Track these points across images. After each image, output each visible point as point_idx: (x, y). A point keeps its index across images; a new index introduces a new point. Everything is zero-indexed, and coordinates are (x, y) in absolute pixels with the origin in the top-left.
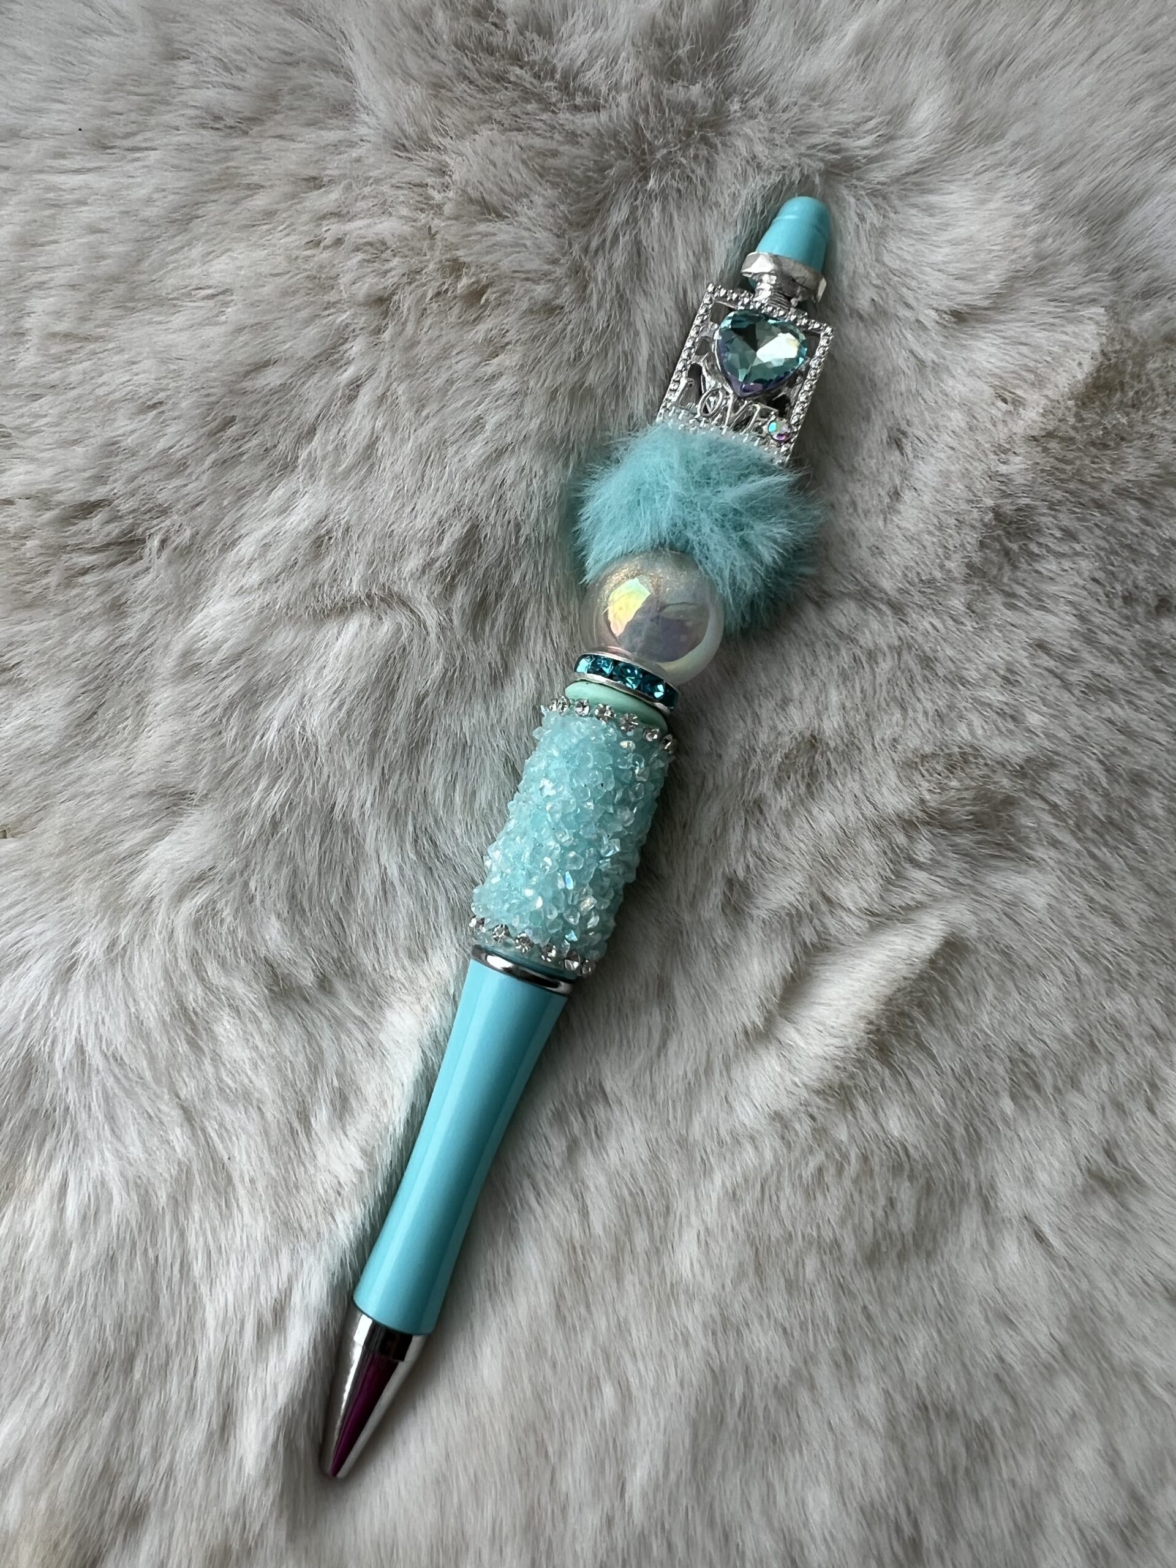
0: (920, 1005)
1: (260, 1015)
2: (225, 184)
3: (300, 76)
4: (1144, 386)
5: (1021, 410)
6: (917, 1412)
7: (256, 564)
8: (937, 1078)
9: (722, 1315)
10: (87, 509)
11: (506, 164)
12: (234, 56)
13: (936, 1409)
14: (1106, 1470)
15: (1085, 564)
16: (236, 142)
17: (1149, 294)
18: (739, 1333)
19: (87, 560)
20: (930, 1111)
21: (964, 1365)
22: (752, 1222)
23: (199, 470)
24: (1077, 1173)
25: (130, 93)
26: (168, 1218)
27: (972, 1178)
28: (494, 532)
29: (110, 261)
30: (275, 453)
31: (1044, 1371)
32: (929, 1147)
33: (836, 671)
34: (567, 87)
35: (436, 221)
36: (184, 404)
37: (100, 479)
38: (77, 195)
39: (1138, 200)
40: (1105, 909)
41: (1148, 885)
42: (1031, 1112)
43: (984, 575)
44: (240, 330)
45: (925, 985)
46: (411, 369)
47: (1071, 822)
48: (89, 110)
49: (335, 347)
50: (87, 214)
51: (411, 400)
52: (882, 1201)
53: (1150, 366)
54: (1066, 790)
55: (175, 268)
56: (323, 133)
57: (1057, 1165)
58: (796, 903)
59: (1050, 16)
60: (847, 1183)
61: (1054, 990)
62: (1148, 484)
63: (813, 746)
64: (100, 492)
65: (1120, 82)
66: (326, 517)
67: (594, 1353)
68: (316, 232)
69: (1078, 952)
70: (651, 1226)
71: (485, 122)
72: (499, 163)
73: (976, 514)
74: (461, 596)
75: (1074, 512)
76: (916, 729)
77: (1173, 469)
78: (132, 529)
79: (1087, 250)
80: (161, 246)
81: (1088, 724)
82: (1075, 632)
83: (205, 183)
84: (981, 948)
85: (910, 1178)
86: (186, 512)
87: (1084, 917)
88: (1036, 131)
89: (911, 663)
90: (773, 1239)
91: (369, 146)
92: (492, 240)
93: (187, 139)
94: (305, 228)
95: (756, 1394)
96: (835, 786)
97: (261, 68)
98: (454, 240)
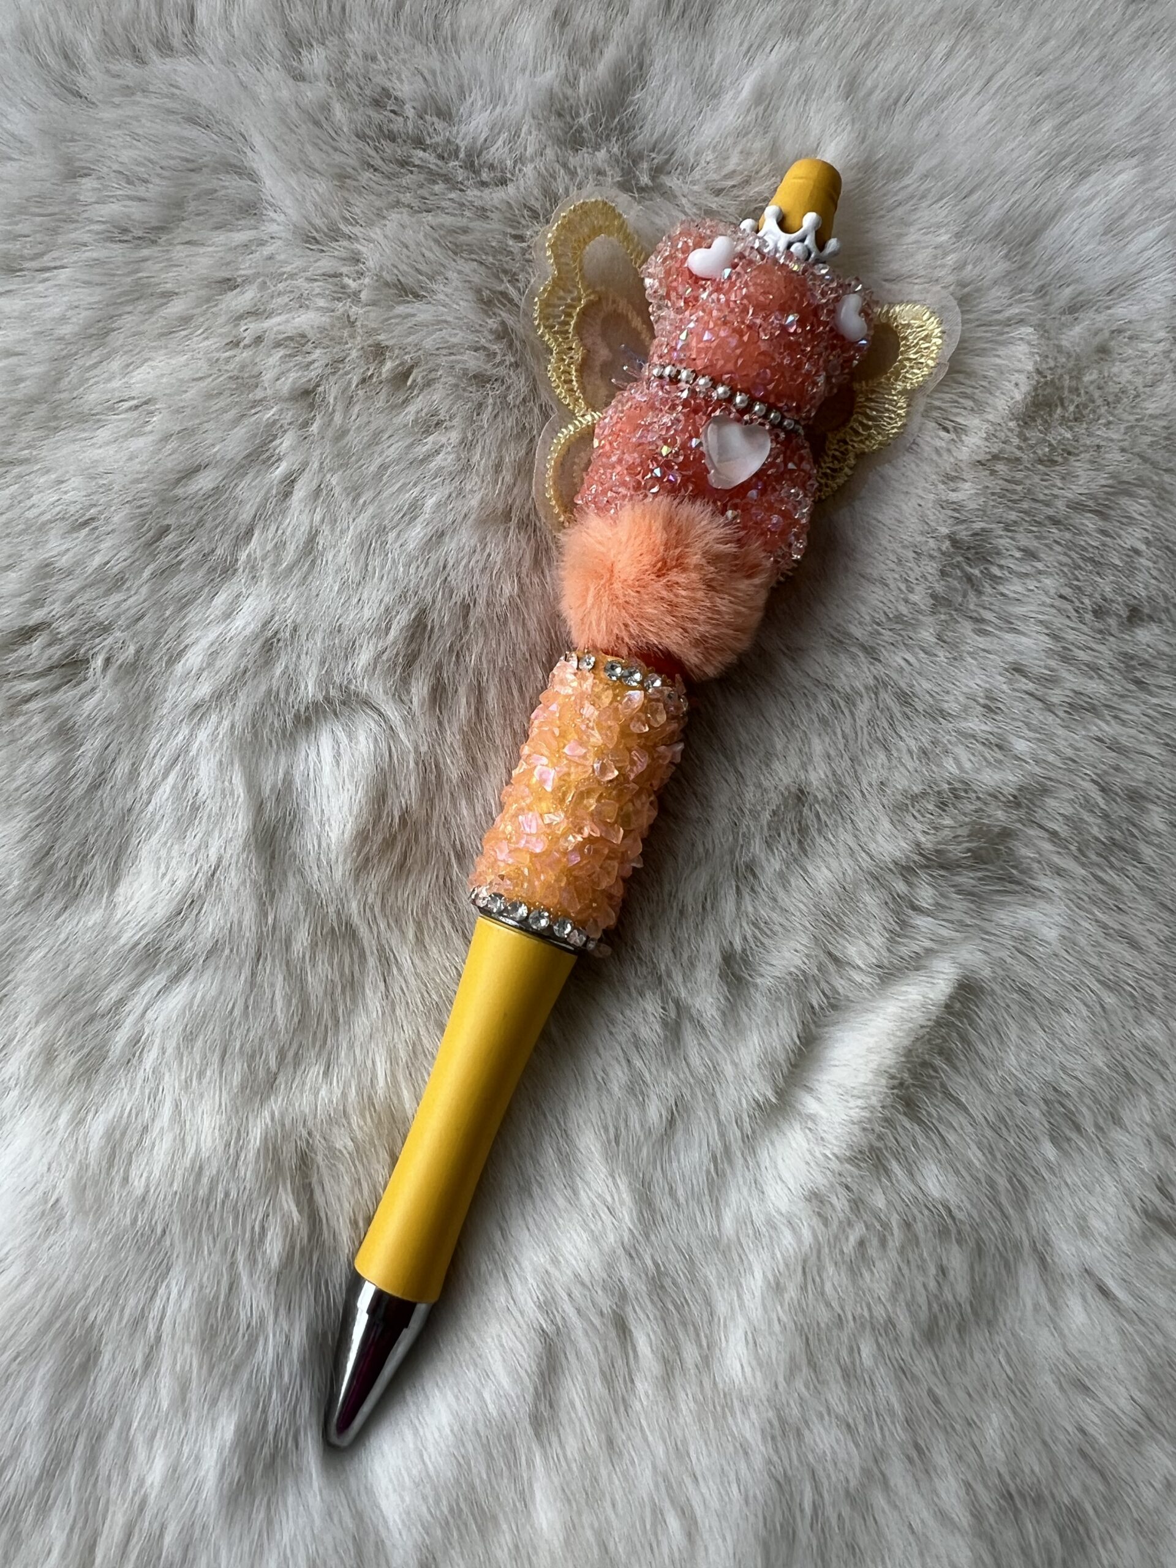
0: (940, 1053)
2: (137, 295)
3: (203, 181)
4: (1083, 398)
5: (965, 438)
6: (1002, 1501)
7: (205, 674)
8: (970, 1129)
9: (780, 1418)
10: (27, 634)
11: (418, 244)
12: (138, 169)
15: (1050, 582)
16: (145, 252)
17: (1074, 308)
18: (799, 1434)
19: (29, 686)
20: (969, 1166)
21: (1045, 1443)
22: (799, 1309)
23: (137, 583)
24: (1134, 1217)
25: (33, 215)
27: (1024, 1234)
29: (28, 383)
30: (214, 558)
31: (1130, 1439)
32: (973, 1205)
33: (816, 720)
34: (473, 162)
35: (354, 309)
36: (116, 519)
37: (37, 602)
39: (1052, 218)
40: (1120, 934)
41: (1161, 903)
42: (1075, 1156)
43: (949, 603)
44: (166, 438)
45: (944, 1031)
46: (343, 459)
47: (1073, 847)
49: (265, 444)
51: (347, 491)
52: (932, 1270)
53: (1087, 379)
54: (1065, 817)
55: (97, 383)
56: (231, 235)
57: (1110, 1209)
58: (803, 967)
60: (893, 1254)
61: (1080, 1024)
62: (1102, 496)
63: (799, 799)
64: (38, 616)
65: (1020, 105)
66: (272, 617)
68: (235, 332)
69: (1098, 981)
71: (394, 207)
72: (412, 247)
73: (933, 543)
74: (419, 690)
75: (1032, 532)
76: (902, 769)
77: (1125, 478)
78: (74, 650)
79: (1008, 273)
80: (80, 363)
81: (1078, 745)
82: (1050, 653)
83: (119, 296)
84: (997, 988)
85: (959, 1242)
86: (128, 627)
87: (1099, 944)
88: (942, 163)
89: (888, 700)
90: (823, 1325)
91: (279, 243)
92: (414, 321)
93: (95, 255)
94: (223, 330)
95: (827, 1502)
96: (826, 839)
97: (165, 178)
98: (374, 325)
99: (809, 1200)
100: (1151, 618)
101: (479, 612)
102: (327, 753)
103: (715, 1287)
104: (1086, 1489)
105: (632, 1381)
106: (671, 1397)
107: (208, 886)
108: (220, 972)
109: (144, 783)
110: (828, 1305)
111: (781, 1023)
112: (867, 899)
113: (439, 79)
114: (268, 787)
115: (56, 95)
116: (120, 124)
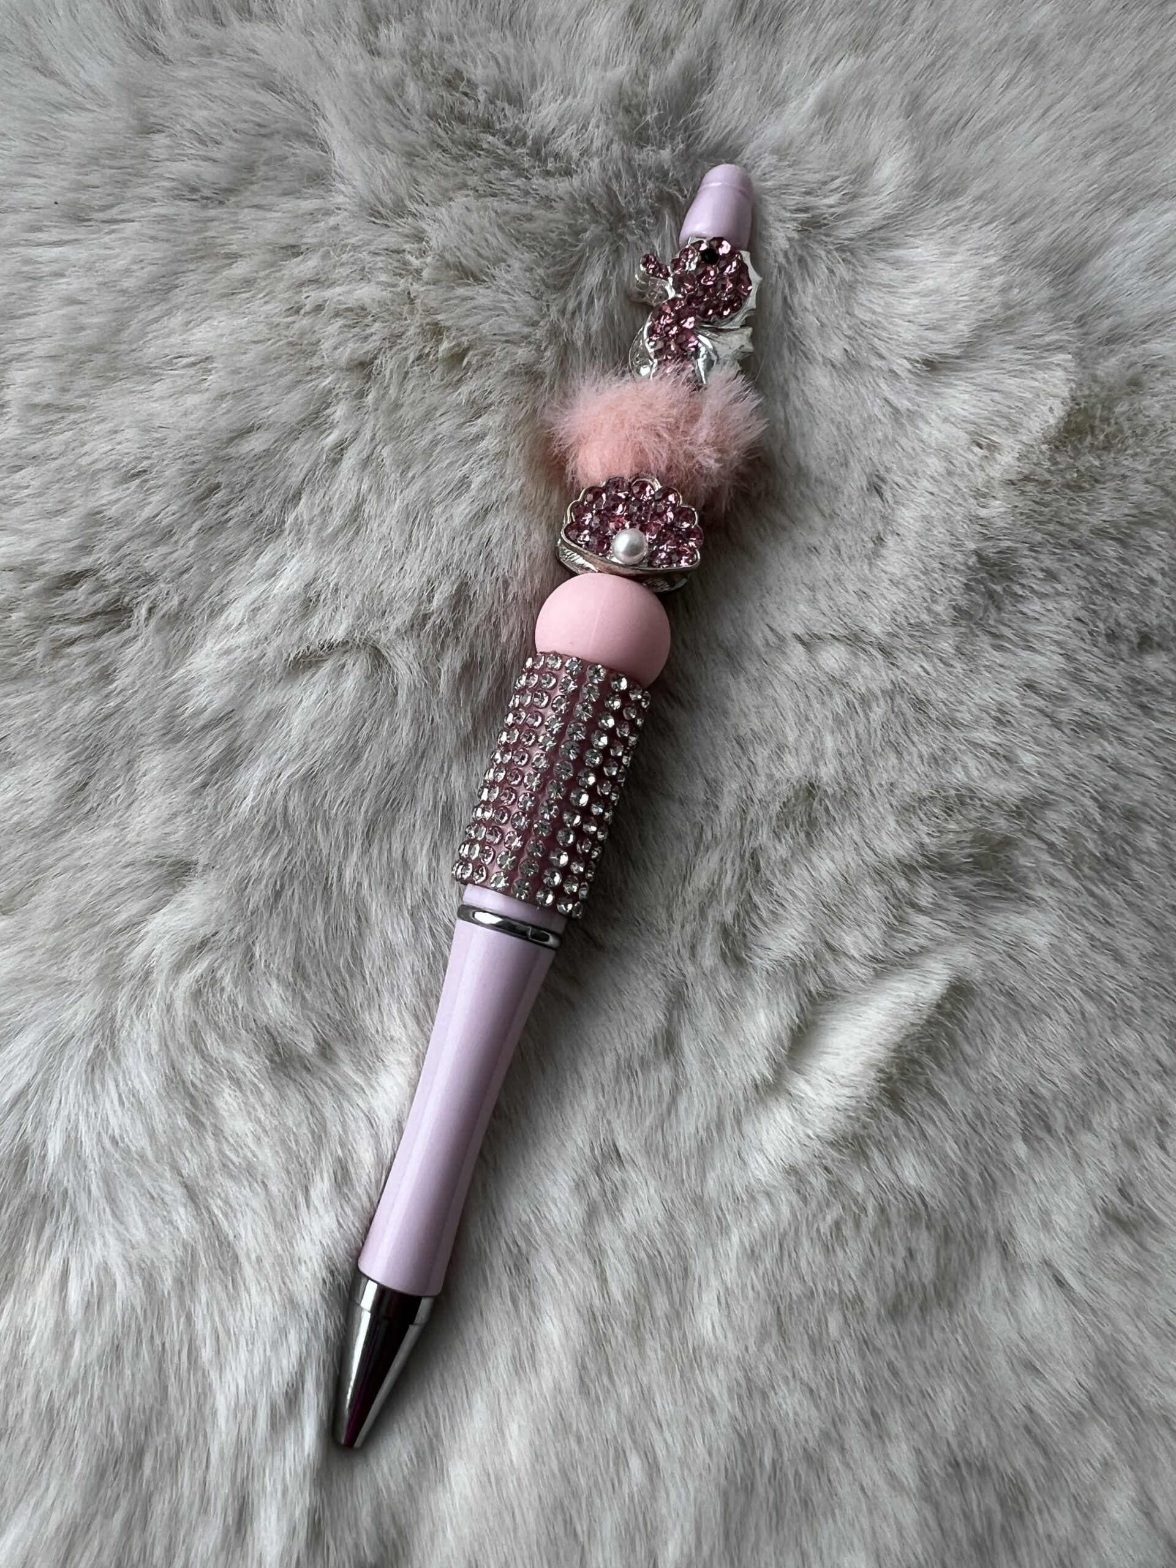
0: (928, 1051)
1: (262, 1086)
2: (202, 253)
3: (275, 147)
4: (1113, 428)
5: (997, 455)
6: (950, 1470)
8: (948, 1124)
9: (748, 1379)
10: (72, 580)
11: (482, 229)
12: (210, 129)
13: (969, 1465)
14: (1143, 1522)
15: (1067, 603)
16: (212, 213)
17: (1113, 339)
18: (764, 1396)
19: (74, 630)
20: (944, 1157)
21: (992, 1417)
22: (773, 1281)
23: (184, 538)
24: (1094, 1214)
25: (104, 167)
26: (174, 1303)
27: (989, 1223)
28: (484, 590)
29: (88, 332)
30: (261, 518)
31: (1073, 1420)
32: (946, 1195)
33: (830, 716)
34: (539, 152)
35: (416, 286)
36: (168, 472)
37: (85, 549)
38: (55, 267)
39: (1098, 250)
40: (1107, 946)
41: (1147, 920)
42: (1044, 1154)
43: (971, 617)
44: (222, 397)
45: (933, 1030)
46: (395, 432)
47: (1069, 860)
48: (65, 184)
49: (317, 413)
50: (65, 286)
51: (397, 464)
52: (901, 1252)
53: (1118, 410)
54: (1063, 829)
56: (298, 202)
57: (1073, 1207)
58: (801, 954)
59: (1003, 77)
60: (866, 1234)
61: (1060, 1030)
62: (1123, 523)
63: (810, 792)
64: (86, 562)
65: (1074, 138)
66: (315, 580)
67: (619, 1423)
68: (297, 298)
69: (1082, 990)
70: (670, 1288)
71: (460, 189)
72: (476, 230)
73: (960, 557)
75: (1054, 553)
76: (912, 772)
77: (1146, 509)
78: (119, 598)
79: (1051, 300)
80: (141, 316)
81: (1082, 763)
82: (1062, 672)
83: (183, 253)
84: (986, 990)
85: (927, 1227)
86: (173, 581)
87: (1086, 955)
88: (996, 187)
89: (903, 706)
90: (794, 1297)
91: (345, 214)
92: (470, 304)
93: (163, 211)
94: (286, 295)
95: (786, 1459)
96: (835, 833)
97: (237, 141)
98: (434, 304)
99: (788, 1174)
100: (1159, 645)
104: (1029, 1463)
110: (802, 1280)
111: (782, 1005)
112: (869, 892)
113: (513, 66)
115: (135, 50)
116: (195, 84)
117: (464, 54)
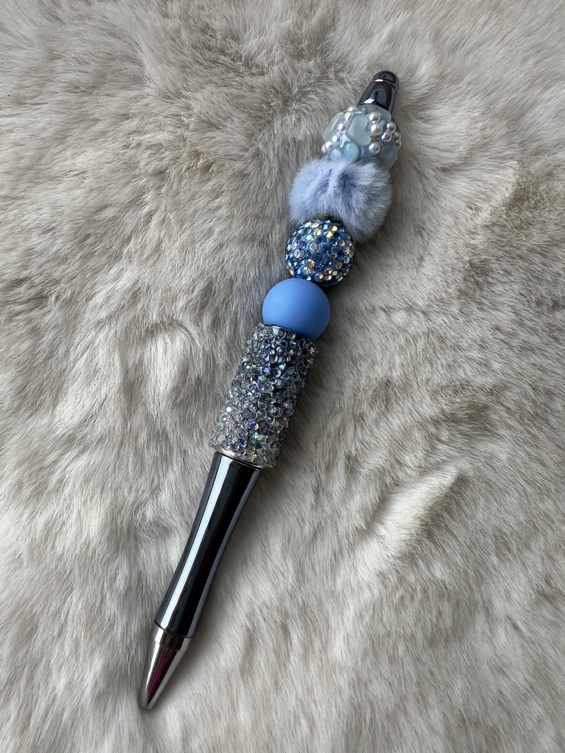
0: (446, 510)
2: (80, 119)
3: (116, 65)
4: (538, 198)
5: (480, 213)
6: (460, 723)
7: (104, 307)
8: (457, 547)
9: (358, 678)
10: (19, 282)
11: (219, 102)
12: (84, 57)
13: (469, 720)
15: (515, 287)
16: (86, 99)
17: (538, 153)
18: (366, 686)
19: (18, 308)
20: (456, 565)
21: (482, 696)
22: (370, 627)
23: (74, 260)
24: (532, 593)
25: (32, 77)
27: (480, 598)
28: (220, 285)
29: (26, 160)
30: (111, 251)
31: (523, 697)
32: (456, 583)
33: (397, 346)
34: (248, 64)
35: (186, 132)
36: (65, 229)
37: (24, 267)
38: (8, 128)
39: (530, 108)
40: (537, 458)
41: (557, 445)
42: (507, 563)
43: (467, 294)
44: (91, 191)
45: (448, 500)
46: (177, 205)
47: (517, 416)
48: (13, 86)
49: (139, 197)
50: (12, 137)
51: (177, 222)
52: (435, 613)
53: (541, 188)
54: (514, 400)
55: (59, 162)
56: (128, 92)
57: (522, 589)
58: (383, 465)
60: (416, 604)
61: (514, 500)
62: (544, 246)
63: (387, 384)
64: (25, 274)
65: (518, 51)
66: (138, 281)
68: (127, 140)
69: (524, 480)
71: (208, 83)
72: (216, 102)
73: (461, 265)
74: (207, 320)
75: (509, 262)
76: (437, 373)
77: (555, 238)
78: (41, 291)
79: (507, 134)
80: (51, 151)
81: (523, 367)
82: (513, 321)
83: (72, 119)
84: (476, 481)
85: (448, 600)
86: (68, 282)
87: (526, 463)
88: (478, 77)
89: (433, 340)
90: (381, 636)
91: (151, 97)
92: (214, 140)
93: (61, 98)
94: (122, 139)
95: (377, 719)
96: (399, 405)
97: (97, 62)
98: (195, 141)
99: (378, 576)
100: (563, 307)
101: (238, 284)
102: (161, 349)
103: (331, 615)
104: (500, 720)
105: (289, 656)
106: (307, 664)
107: (100, 409)
108: (103, 450)
109: (72, 358)
110: (384, 626)
111: (371, 491)
112: (416, 434)
113: (234, 20)
114: (131, 363)
115: (46, 18)
116: (76, 34)
117: (209, 16)
